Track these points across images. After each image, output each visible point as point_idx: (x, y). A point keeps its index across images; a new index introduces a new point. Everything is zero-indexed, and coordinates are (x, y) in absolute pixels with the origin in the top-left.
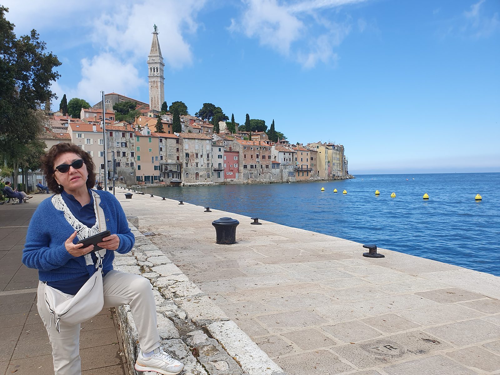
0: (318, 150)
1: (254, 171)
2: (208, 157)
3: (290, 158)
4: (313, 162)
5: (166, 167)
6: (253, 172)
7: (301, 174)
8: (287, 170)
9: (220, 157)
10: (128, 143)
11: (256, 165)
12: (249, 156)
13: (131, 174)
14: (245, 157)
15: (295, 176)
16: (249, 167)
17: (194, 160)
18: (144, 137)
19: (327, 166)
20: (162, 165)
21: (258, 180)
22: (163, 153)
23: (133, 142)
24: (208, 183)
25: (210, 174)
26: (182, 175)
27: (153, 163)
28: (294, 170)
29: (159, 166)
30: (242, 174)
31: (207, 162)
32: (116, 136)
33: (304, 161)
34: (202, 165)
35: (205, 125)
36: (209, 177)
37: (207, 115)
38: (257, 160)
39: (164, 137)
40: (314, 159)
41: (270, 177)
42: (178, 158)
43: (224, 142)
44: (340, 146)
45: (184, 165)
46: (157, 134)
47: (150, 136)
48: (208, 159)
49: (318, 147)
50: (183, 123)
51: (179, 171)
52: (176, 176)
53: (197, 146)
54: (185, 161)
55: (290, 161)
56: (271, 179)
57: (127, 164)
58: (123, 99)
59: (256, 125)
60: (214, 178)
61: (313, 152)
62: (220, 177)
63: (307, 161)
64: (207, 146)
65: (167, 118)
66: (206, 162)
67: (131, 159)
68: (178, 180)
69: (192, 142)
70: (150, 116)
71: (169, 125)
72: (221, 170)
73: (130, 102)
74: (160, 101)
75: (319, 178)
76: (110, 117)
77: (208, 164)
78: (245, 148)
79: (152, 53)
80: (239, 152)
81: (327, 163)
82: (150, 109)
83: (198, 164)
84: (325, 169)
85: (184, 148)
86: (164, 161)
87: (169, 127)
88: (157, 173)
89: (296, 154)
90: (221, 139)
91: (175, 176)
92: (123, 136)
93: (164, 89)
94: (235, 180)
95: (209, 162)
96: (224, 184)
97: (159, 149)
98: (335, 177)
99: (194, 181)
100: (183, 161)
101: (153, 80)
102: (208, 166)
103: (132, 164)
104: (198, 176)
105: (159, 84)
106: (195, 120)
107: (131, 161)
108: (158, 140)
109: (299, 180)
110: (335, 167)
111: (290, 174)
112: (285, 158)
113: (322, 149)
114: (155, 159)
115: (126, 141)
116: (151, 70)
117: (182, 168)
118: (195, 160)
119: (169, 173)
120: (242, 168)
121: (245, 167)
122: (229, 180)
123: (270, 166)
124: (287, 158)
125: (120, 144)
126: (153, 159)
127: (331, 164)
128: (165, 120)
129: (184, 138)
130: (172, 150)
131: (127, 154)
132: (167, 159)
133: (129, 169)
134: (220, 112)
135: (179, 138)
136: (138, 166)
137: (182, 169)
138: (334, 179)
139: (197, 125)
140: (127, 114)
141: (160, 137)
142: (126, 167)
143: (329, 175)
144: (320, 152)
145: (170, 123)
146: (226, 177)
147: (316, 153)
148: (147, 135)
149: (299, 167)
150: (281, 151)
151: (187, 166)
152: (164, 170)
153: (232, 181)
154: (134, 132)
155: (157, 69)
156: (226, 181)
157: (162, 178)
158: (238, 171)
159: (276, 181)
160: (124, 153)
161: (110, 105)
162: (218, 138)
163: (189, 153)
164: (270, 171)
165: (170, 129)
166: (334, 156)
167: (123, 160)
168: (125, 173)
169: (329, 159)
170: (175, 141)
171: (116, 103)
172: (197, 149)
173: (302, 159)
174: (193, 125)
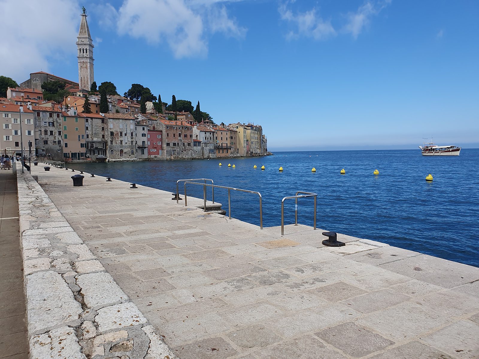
0: (237, 130)
1: (177, 149)
2: (132, 135)
3: (211, 137)
4: (233, 140)
5: (92, 145)
6: (175, 149)
7: (221, 151)
8: (208, 148)
9: (144, 135)
10: (55, 123)
11: (178, 143)
12: (171, 135)
13: (59, 151)
14: (168, 136)
15: (215, 153)
16: (171, 145)
17: (118, 138)
18: (71, 117)
19: (246, 144)
20: (88, 143)
21: (180, 157)
22: (89, 132)
23: (60, 122)
24: (132, 159)
25: (134, 151)
26: (107, 152)
27: (79, 140)
28: (214, 148)
29: (85, 144)
30: (165, 151)
31: (132, 140)
32: (43, 116)
33: (224, 140)
34: (126, 143)
35: (132, 105)
36: (133, 153)
37: (135, 95)
38: (179, 138)
39: (90, 118)
40: (233, 138)
41: (192, 153)
42: (103, 136)
43: (149, 122)
44: (258, 127)
45: (109, 143)
46: (83, 114)
47: (77, 117)
48: (132, 137)
49: (237, 128)
50: (111, 103)
51: (104, 148)
52: (102, 153)
53: (121, 125)
54: (110, 139)
55: (211, 139)
56: (193, 155)
57: (55, 142)
58: (51, 79)
59: (183, 106)
60: (138, 155)
61: (233, 132)
62: (144, 154)
63: (227, 140)
64: (131, 126)
65: (95, 98)
66: (130, 140)
67: (58, 138)
68: (103, 157)
69: (117, 121)
70: (80, 95)
71: (97, 105)
72: (145, 148)
73: (59, 82)
74: (89, 81)
75: (239, 155)
76: (38, 97)
77: (132, 142)
78: (168, 127)
79: (81, 35)
80: (162, 131)
81: (245, 141)
82: (80, 88)
83: (122, 142)
84: (243, 147)
85: (109, 127)
86: (90, 139)
87: (97, 107)
88: (83, 150)
89: (216, 133)
90: (146, 118)
91: (100, 153)
92: (51, 116)
93: (93, 69)
94: (159, 156)
95: (133, 140)
96: (148, 160)
97: (84, 129)
98: (253, 154)
99: (119, 158)
100: (108, 139)
101: (82, 61)
102: (132, 144)
103: (59, 142)
104: (122, 153)
105: (88, 65)
106: (123, 100)
107: (58, 139)
108: (84, 120)
109: (220, 157)
110: (254, 145)
111: (211, 151)
112: (206, 137)
113: (241, 130)
114: (81, 137)
115: (54, 121)
116: (80, 51)
117: (107, 145)
118: (120, 138)
119: (95, 150)
120: (165, 146)
121: (168, 144)
122: (152, 156)
123: (192, 144)
124: (208, 137)
125: (47, 124)
126: (79, 137)
127: (250, 143)
128: (93, 100)
129: (109, 118)
130: (97, 129)
131: (55, 133)
132: (93, 138)
133: (57, 147)
134: (148, 93)
135: (104, 118)
136: (65, 143)
137: (107, 147)
138: (251, 156)
139: (124, 105)
140: (56, 93)
141: (86, 117)
142: (53, 144)
143: (247, 152)
144: (239, 132)
145: (98, 103)
146: (150, 153)
147: (235, 132)
148: (73, 115)
149: (219, 145)
150: (203, 130)
151: (112, 143)
152: (90, 147)
153: (156, 157)
154: (61, 113)
155: (86, 51)
156: (149, 157)
157: (88, 155)
158: (162, 149)
159: (197, 158)
160: (51, 132)
161: (38, 83)
162: (143, 117)
163: (114, 132)
164: (192, 148)
165: (98, 109)
166: (252, 135)
167: (51, 139)
168: (52, 150)
169: (248, 138)
170: (100, 121)
171: (44, 82)
172: (121, 128)
173: (222, 137)
174: (121, 104)
